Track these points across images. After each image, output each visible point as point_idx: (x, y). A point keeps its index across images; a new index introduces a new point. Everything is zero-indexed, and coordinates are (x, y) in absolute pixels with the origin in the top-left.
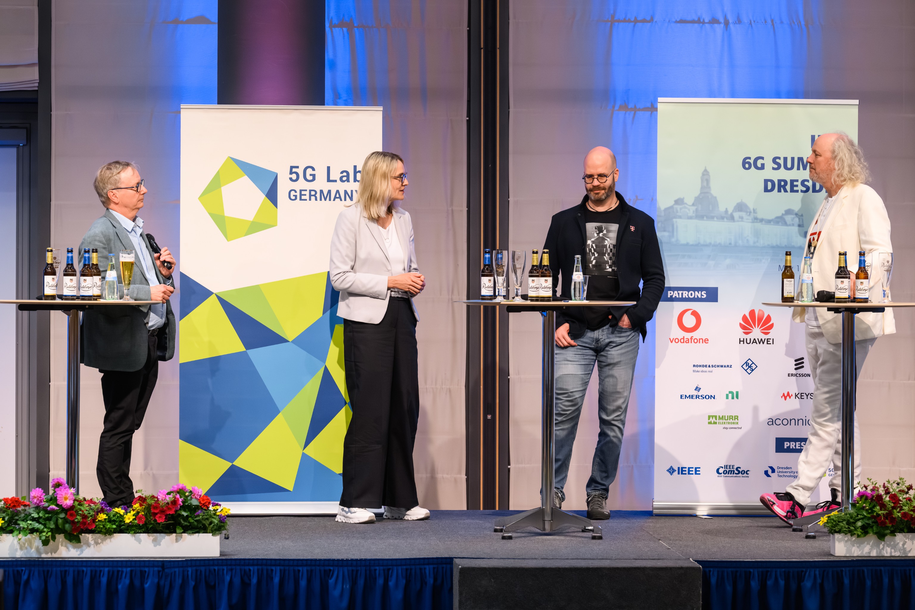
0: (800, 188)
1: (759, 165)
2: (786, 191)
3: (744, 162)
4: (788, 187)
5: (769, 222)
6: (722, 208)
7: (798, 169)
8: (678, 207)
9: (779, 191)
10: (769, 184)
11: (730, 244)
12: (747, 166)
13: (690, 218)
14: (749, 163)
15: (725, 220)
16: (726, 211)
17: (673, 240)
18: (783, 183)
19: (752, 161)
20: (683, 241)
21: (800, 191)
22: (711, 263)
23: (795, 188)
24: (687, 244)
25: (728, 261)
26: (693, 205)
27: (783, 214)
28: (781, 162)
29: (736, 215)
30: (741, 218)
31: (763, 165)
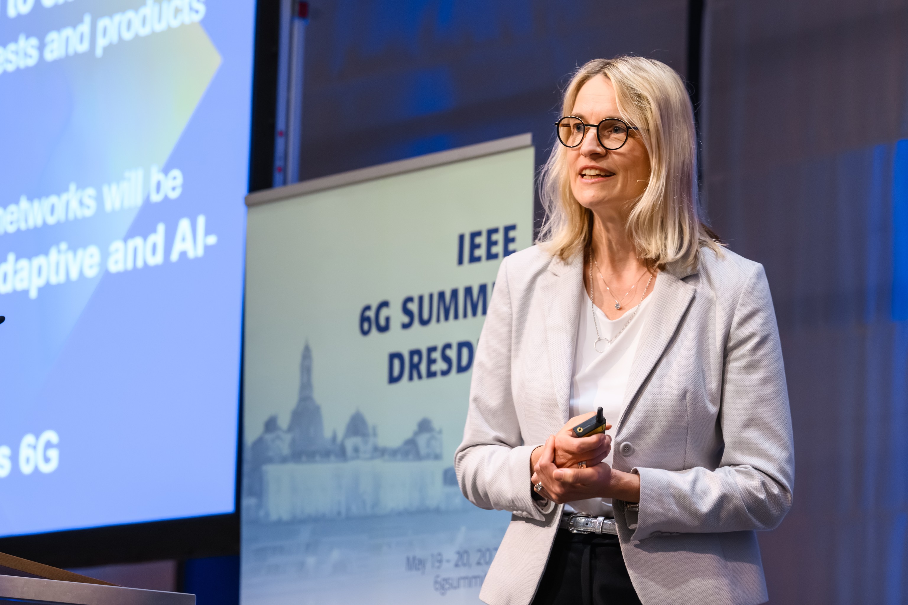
0: (440, 366)
1: (382, 322)
2: (420, 377)
3: (364, 319)
4: (423, 367)
5: (394, 453)
6: (328, 434)
7: (438, 320)
8: (269, 437)
9: (411, 378)
10: (397, 363)
11: (339, 513)
12: (366, 326)
13: (284, 460)
14: (368, 319)
15: (333, 458)
16: (334, 438)
17: (262, 513)
18: (416, 359)
19: (371, 314)
20: (274, 516)
21: (439, 374)
22: (311, 560)
23: (434, 368)
24: (279, 523)
25: (336, 555)
26: (290, 429)
27: (416, 434)
28: (413, 307)
29: (349, 444)
30: (356, 450)
31: (388, 319)
